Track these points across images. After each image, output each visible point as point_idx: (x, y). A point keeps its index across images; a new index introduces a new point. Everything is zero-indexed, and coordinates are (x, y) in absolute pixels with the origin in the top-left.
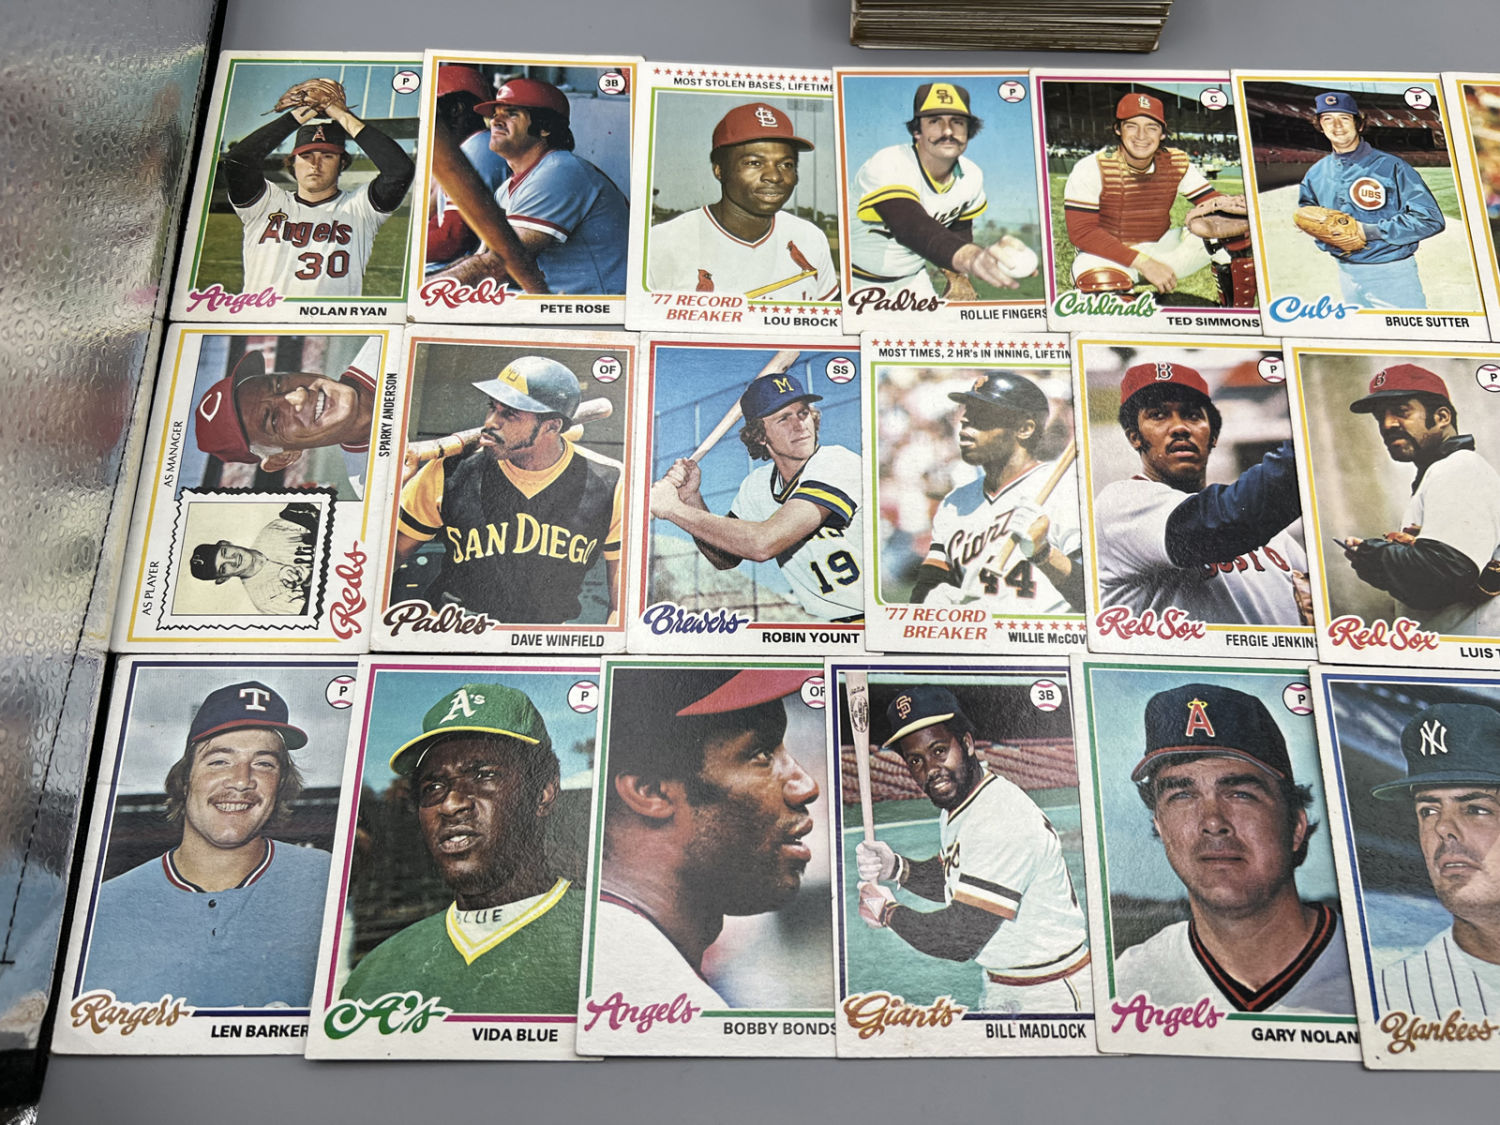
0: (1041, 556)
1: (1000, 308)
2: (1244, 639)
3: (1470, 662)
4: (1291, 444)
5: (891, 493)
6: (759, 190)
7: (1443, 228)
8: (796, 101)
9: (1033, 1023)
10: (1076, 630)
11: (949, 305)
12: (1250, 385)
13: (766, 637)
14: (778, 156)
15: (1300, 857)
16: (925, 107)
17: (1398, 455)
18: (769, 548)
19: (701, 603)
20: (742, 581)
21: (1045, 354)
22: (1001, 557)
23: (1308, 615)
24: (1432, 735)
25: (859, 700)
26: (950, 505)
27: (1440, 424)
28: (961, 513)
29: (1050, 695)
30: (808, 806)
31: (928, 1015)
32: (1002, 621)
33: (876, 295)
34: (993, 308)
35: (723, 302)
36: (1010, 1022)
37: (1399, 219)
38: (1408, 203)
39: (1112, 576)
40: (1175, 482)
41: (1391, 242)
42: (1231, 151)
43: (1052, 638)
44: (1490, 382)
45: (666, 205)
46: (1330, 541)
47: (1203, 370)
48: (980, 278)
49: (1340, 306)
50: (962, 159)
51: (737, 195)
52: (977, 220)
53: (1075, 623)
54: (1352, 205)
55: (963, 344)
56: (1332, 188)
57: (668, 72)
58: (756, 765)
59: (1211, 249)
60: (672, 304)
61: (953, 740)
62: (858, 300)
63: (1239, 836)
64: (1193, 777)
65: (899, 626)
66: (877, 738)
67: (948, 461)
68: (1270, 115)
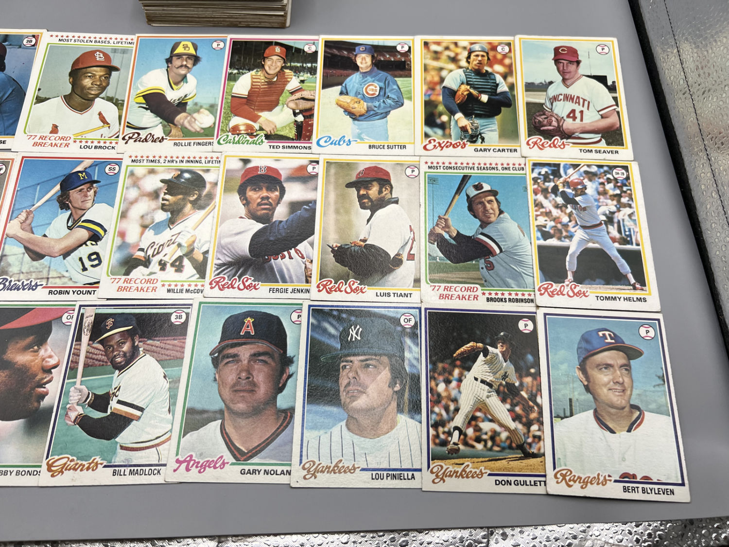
0: (189, 254)
1: (192, 141)
2: (277, 290)
3: (380, 299)
4: (315, 202)
5: (123, 225)
6: (89, 89)
7: (402, 105)
8: (115, 49)
9: (136, 469)
10: (199, 287)
11: (170, 140)
12: (303, 176)
13: (50, 292)
14: (102, 73)
15: (281, 390)
16: (176, 52)
17: (363, 207)
18: (60, 251)
19: (22, 276)
20: (44, 266)
21: (209, 162)
22: (170, 254)
23: (309, 279)
24: (355, 332)
25: (89, 321)
26: (151, 230)
27: (385, 193)
28: (156, 234)
29: (180, 317)
30: (52, 370)
31: (86, 466)
32: (165, 283)
33: (136, 135)
34: (189, 141)
35: (62, 138)
36: (125, 468)
37: (384, 101)
38: (389, 94)
39: (221, 262)
40: (258, 219)
41: (378, 111)
42: (313, 71)
43: (187, 291)
44: (411, 173)
45: (42, 95)
46: (325, 244)
47: (281, 169)
48: (186, 128)
49: (349, 140)
50: (189, 76)
51: (78, 91)
52: (190, 102)
53: (199, 284)
54: (363, 95)
55: (172, 157)
56: (356, 88)
57: (57, 36)
58: (32, 351)
59: (295, 114)
60: (36, 140)
61: (130, 339)
62: (127, 138)
63: (255, 380)
64: (239, 353)
65: (116, 286)
66: (92, 339)
67: (154, 210)
68: (334, 56)
